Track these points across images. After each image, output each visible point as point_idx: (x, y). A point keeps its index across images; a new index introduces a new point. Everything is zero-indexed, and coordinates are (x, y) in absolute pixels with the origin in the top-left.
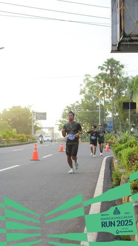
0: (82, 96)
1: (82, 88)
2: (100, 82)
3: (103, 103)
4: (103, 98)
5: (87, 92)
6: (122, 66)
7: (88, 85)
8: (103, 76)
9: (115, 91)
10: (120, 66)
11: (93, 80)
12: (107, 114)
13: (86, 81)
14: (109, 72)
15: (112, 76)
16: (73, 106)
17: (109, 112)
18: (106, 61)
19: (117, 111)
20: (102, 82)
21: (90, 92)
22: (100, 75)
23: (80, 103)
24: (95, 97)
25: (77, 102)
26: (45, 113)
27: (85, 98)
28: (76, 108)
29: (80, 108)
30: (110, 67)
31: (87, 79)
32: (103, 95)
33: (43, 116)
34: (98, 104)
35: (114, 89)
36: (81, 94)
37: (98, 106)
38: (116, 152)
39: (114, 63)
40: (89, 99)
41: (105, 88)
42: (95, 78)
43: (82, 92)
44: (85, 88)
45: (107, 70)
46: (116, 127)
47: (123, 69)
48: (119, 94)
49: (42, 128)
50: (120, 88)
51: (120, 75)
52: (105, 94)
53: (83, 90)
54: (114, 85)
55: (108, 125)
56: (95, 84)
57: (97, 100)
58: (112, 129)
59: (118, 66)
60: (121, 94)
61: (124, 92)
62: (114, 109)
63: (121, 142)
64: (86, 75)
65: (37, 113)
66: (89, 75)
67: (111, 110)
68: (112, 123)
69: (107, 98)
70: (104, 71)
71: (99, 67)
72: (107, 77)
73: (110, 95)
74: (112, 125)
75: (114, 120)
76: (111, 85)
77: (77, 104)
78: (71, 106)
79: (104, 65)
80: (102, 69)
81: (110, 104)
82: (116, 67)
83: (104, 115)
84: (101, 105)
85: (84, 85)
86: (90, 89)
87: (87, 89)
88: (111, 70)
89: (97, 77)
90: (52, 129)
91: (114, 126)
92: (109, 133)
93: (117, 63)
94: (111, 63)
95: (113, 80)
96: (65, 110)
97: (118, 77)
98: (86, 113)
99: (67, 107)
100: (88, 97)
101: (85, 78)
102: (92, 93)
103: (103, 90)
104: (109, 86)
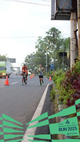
0: (37, 49)
1: (37, 44)
2: (47, 41)
3: (49, 53)
4: (49, 50)
5: (39, 47)
6: (60, 32)
7: (40, 43)
8: (49, 37)
9: (56, 47)
10: (59, 32)
11: (43, 40)
12: (51, 60)
13: (39, 41)
14: (52, 35)
15: (54, 38)
16: (31, 55)
17: (52, 59)
18: (51, 29)
19: (56, 58)
20: (48, 41)
21: (41, 47)
22: (47, 37)
23: (35, 53)
24: (44, 50)
25: (34, 53)
26: (15, 59)
27: (38, 50)
28: (33, 56)
29: (36, 56)
30: (53, 33)
31: (40, 39)
32: (48, 48)
33: (14, 61)
34: (46, 54)
35: (55, 45)
36: (36, 48)
37: (46, 55)
38: (54, 81)
39: (55, 30)
40: (41, 51)
41: (50, 45)
42: (44, 38)
43: (37, 47)
44: (38, 45)
45: (51, 34)
46: (56, 67)
47: (60, 34)
48: (58, 48)
49: (13, 68)
50: (58, 45)
51: (59, 37)
52: (50, 48)
53: (37, 46)
54: (55, 43)
55: (51, 66)
56: (45, 42)
57: (45, 52)
58: (54, 68)
59: (58, 32)
60: (59, 48)
61: (61, 47)
62: (55, 57)
63: (57, 75)
64: (39, 37)
65: (10, 59)
66: (41, 37)
67: (53, 58)
68: (54, 65)
69: (51, 50)
70: (49, 35)
71: (47, 32)
72: (51, 38)
73: (53, 49)
74: (53, 66)
75: (55, 64)
76: (53, 43)
77: (34, 54)
78: (30, 55)
79: (49, 31)
80: (48, 33)
81: (53, 54)
82: (56, 32)
83: (49, 60)
84: (48, 55)
85: (38, 43)
86: (41, 45)
87: (40, 45)
88: (54, 34)
89: (45, 38)
90: (19, 68)
91: (55, 67)
92: (52, 70)
93: (57, 30)
94: (54, 30)
95: (55, 40)
96: (26, 57)
97: (58, 38)
98: (39, 59)
99: (28, 55)
100: (40, 50)
101: (38, 39)
102: (43, 47)
103: (49, 46)
104: (52, 44)
